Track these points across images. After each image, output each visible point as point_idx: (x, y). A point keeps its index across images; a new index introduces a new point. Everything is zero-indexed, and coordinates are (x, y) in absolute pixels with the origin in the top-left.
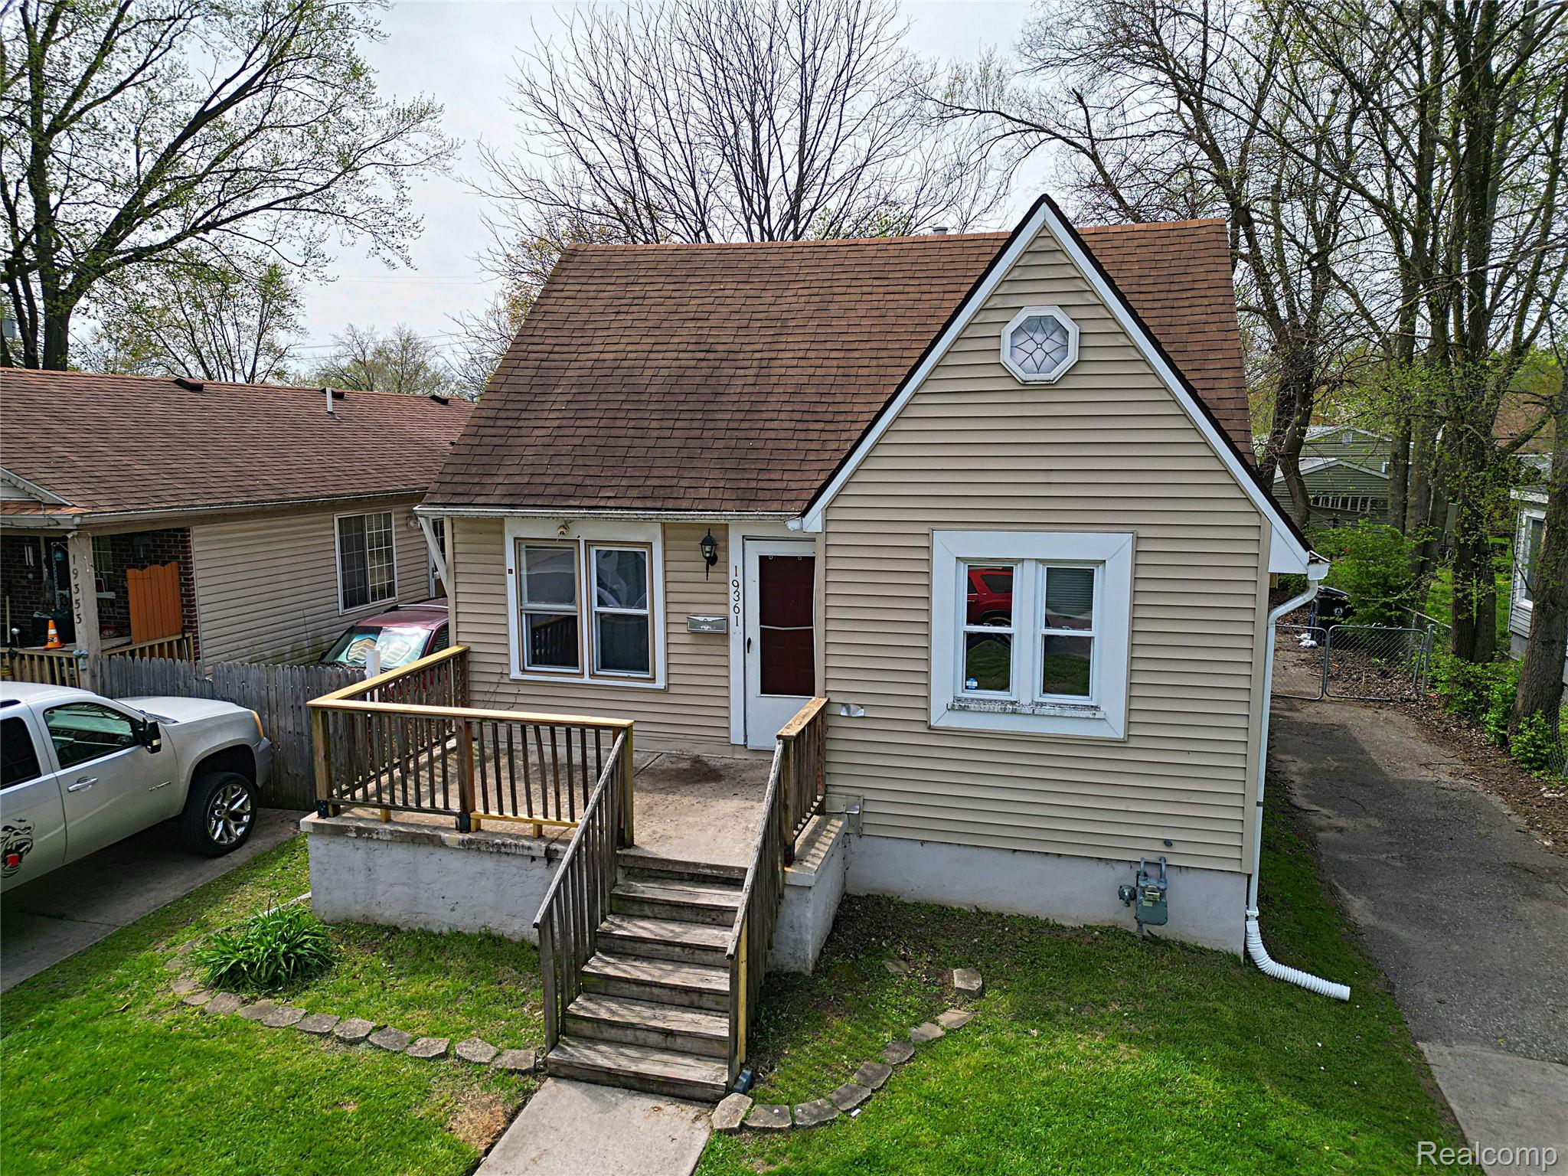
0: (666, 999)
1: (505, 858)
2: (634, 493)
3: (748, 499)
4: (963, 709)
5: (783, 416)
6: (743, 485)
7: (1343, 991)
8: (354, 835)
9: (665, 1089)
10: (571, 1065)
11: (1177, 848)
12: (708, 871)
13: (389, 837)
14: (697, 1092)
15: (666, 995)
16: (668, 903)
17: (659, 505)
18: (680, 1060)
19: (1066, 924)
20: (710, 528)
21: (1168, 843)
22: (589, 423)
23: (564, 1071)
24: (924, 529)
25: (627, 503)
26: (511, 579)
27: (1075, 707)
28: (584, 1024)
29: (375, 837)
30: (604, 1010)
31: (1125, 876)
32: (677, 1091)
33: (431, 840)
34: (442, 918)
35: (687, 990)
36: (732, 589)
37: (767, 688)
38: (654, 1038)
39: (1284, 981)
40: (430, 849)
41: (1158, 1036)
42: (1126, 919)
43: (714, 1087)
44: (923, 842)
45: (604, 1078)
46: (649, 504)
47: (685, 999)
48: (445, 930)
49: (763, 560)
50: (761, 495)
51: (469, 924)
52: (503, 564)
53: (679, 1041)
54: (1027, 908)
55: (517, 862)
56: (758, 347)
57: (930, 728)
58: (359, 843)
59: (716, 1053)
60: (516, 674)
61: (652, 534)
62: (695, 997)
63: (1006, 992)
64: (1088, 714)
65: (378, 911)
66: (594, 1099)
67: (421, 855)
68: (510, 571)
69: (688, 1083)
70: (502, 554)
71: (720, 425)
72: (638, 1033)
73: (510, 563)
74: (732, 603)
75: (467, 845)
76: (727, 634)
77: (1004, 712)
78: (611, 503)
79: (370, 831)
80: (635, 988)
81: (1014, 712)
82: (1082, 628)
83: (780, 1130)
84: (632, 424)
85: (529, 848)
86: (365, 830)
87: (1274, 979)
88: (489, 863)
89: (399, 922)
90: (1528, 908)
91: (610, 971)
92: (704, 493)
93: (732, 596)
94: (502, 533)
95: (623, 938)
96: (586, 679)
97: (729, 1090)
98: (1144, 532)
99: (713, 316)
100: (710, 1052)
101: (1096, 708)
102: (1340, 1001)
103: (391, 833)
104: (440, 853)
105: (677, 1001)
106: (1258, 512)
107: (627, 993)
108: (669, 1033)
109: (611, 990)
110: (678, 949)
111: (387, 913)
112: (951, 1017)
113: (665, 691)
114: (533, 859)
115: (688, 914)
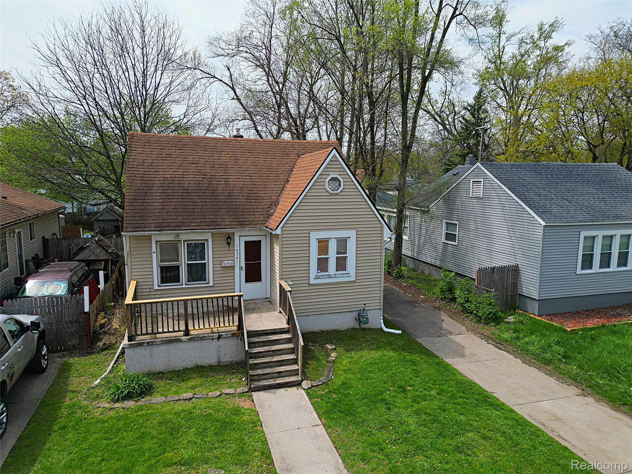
0: (273, 365)
1: (203, 341)
2: (204, 224)
3: (242, 224)
4: (318, 278)
5: (241, 197)
6: (239, 220)
7: (400, 332)
8: (146, 345)
9: (285, 386)
10: (259, 387)
11: (367, 305)
12: (270, 331)
13: (160, 343)
14: (294, 384)
15: (273, 364)
16: (263, 342)
17: (214, 227)
18: (285, 378)
19: (343, 329)
20: (229, 234)
21: (365, 304)
22: (174, 200)
23: (256, 389)
24: (308, 232)
25: (203, 227)
26: (154, 255)
27: (344, 274)
28: (256, 376)
29: (155, 343)
30: (260, 372)
31: (356, 314)
32: (288, 385)
33: (178, 340)
34: (179, 365)
35: (279, 361)
36: (236, 252)
37: (247, 281)
38: (276, 375)
39: (389, 332)
40: (175, 344)
41: (376, 348)
42: (356, 325)
43: (298, 381)
44: (307, 316)
45: (268, 387)
46: (211, 228)
47: (279, 364)
48: (181, 369)
49: (246, 242)
50: (246, 223)
51: (189, 364)
52: (151, 251)
53: (283, 374)
54: (333, 328)
55: (207, 341)
56: (221, 174)
57: (310, 284)
58: (148, 347)
59: (293, 374)
60: (156, 287)
61: (208, 236)
62: (281, 363)
63: (340, 347)
64: (347, 275)
65: (155, 368)
66: (269, 392)
67: (172, 347)
68: (154, 252)
69: (292, 382)
70: (151, 247)
71: (221, 200)
72: (271, 375)
73: (154, 249)
74: (236, 256)
75: (190, 340)
76: (234, 267)
77: (328, 277)
78: (197, 228)
79: (152, 342)
80: (264, 365)
81: (331, 277)
82: (344, 254)
83: (321, 384)
84: (190, 201)
85: (213, 336)
86: (150, 342)
87: (387, 332)
88: (197, 344)
89: (163, 370)
90: (416, 310)
91: (255, 362)
92: (228, 223)
93: (236, 254)
94: (151, 240)
95: (255, 353)
96: (184, 286)
97: (302, 381)
98: (358, 229)
99: (199, 163)
100: (291, 374)
101: (348, 274)
102: (400, 334)
103: (161, 341)
104: (179, 345)
105: (276, 365)
106: (382, 224)
107: (262, 366)
108: (280, 372)
109: (257, 367)
110: (271, 352)
111: (158, 368)
112: (333, 355)
113: (213, 286)
114: (213, 339)
115: (269, 343)
